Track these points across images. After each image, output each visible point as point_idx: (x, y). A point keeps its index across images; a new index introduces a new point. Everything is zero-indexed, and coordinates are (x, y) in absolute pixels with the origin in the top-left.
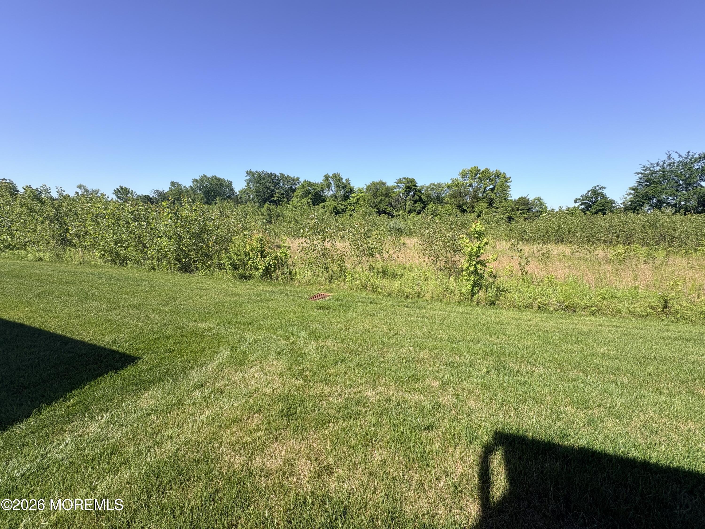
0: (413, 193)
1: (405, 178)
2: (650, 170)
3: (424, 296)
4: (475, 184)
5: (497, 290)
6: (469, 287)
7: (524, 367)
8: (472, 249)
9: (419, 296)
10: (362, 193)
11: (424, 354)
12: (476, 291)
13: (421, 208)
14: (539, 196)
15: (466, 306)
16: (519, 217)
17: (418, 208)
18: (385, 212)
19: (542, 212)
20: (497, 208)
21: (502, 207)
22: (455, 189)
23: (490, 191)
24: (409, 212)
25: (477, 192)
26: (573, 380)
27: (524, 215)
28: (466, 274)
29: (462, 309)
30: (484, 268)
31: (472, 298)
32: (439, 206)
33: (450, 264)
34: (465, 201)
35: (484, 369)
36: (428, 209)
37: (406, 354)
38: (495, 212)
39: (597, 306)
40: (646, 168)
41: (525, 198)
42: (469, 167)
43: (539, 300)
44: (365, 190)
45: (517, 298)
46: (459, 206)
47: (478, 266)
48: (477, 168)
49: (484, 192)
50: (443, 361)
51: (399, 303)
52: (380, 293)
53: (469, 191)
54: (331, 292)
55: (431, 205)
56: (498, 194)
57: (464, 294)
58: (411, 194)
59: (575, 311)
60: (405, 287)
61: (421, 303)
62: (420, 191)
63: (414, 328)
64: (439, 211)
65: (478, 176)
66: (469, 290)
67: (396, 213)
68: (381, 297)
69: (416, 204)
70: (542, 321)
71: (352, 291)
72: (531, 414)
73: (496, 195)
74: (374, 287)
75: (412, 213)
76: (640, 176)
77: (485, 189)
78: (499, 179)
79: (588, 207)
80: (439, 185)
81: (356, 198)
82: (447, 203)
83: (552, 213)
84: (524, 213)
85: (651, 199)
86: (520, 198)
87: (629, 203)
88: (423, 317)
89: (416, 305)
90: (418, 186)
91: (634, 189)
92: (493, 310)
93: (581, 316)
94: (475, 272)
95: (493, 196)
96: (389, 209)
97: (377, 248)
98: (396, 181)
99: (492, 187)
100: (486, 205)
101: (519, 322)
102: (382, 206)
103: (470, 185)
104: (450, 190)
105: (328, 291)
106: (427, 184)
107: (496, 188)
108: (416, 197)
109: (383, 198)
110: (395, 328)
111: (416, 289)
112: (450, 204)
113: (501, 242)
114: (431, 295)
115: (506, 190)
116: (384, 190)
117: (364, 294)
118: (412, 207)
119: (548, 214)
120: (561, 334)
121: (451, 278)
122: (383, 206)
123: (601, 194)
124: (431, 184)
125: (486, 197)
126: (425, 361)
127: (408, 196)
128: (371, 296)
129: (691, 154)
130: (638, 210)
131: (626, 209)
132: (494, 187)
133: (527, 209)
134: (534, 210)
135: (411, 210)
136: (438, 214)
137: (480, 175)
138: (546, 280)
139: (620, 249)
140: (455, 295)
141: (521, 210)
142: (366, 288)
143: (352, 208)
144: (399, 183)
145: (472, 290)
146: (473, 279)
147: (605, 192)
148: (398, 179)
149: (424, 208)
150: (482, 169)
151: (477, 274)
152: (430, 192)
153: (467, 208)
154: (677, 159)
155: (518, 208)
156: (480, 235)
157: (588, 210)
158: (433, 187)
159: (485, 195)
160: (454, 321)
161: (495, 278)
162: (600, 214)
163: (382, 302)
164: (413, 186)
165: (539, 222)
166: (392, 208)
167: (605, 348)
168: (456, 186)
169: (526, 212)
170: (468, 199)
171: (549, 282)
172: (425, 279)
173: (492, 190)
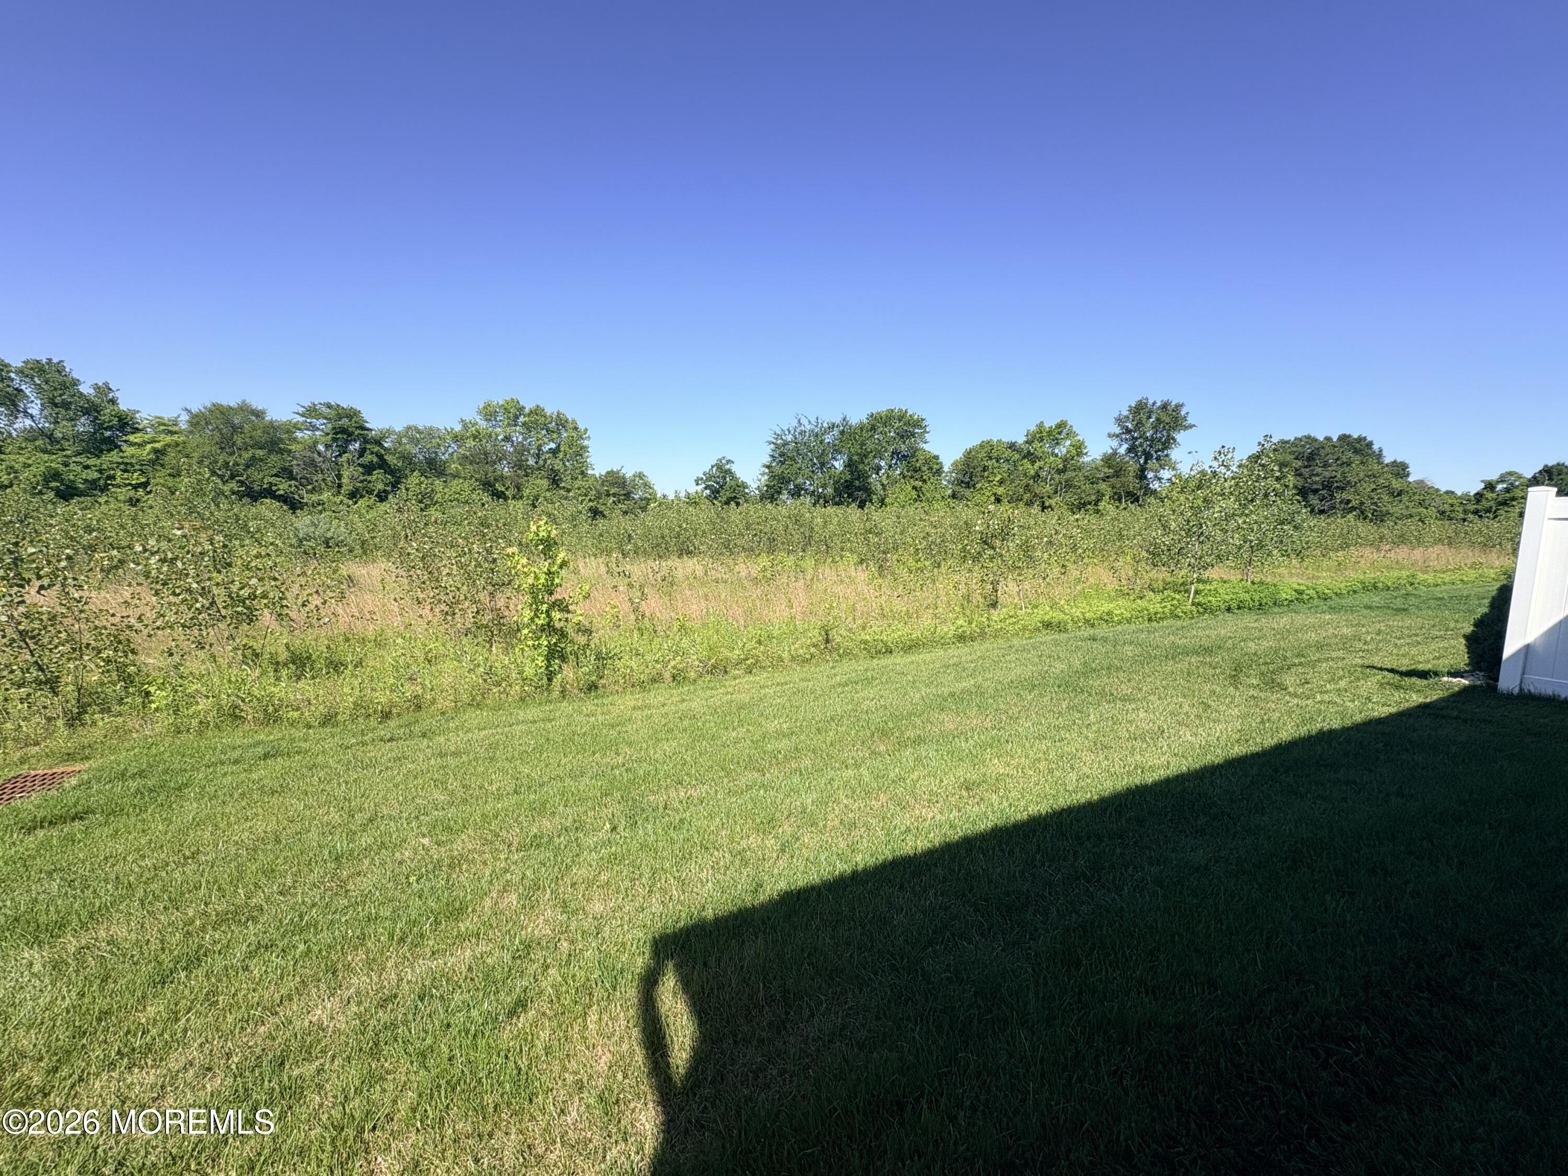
0: (357, 445)
1: (329, 406)
2: (782, 439)
3: (433, 701)
4: (518, 438)
5: (597, 659)
6: (541, 661)
7: (673, 794)
8: (537, 578)
9: (419, 707)
10: (172, 433)
11: (462, 844)
12: (557, 669)
13: (386, 485)
14: (641, 470)
15: (540, 704)
16: (612, 510)
17: (380, 486)
18: (270, 493)
19: (649, 499)
20: (569, 491)
21: (579, 489)
22: (470, 443)
23: (551, 455)
24: (354, 495)
25: (523, 455)
26: (749, 788)
27: (620, 506)
28: (530, 635)
29: (532, 712)
30: (566, 616)
31: (549, 685)
32: (438, 483)
33: (487, 618)
34: (499, 473)
35: (604, 825)
36: (407, 489)
37: (412, 861)
38: (566, 498)
39: (753, 657)
40: (778, 436)
41: (618, 472)
42: (499, 398)
43: (673, 663)
44: (183, 426)
45: (635, 668)
46: (488, 485)
47: (553, 614)
48: (518, 402)
49: (538, 456)
50: (515, 844)
51: (363, 735)
52: (292, 723)
53: (506, 451)
54: (88, 758)
55: (414, 480)
56: (568, 461)
57: (531, 680)
58: (351, 447)
59: (726, 672)
60: (373, 690)
61: (427, 721)
62: (378, 442)
63: (422, 788)
64: (439, 495)
65: (522, 419)
66: (541, 667)
67: (307, 498)
68: (299, 733)
69: (370, 474)
70: (683, 700)
71: (183, 736)
72: (703, 875)
73: (564, 464)
74: (271, 709)
75: (362, 497)
76: (772, 446)
77: (539, 448)
78: (566, 430)
79: (715, 493)
80: (430, 433)
81: (149, 447)
82: (455, 476)
83: (664, 503)
84: (619, 502)
85: (788, 482)
86: (608, 473)
87: (765, 488)
88: (442, 755)
89: (417, 729)
90: (371, 430)
91: (768, 467)
92: (596, 701)
93: (735, 679)
94: (549, 628)
95: (558, 465)
96: (283, 487)
97: (264, 596)
98: (301, 410)
99: (553, 445)
100: (545, 483)
101: (647, 712)
102: (257, 476)
103: (505, 437)
104: (459, 447)
105: (70, 757)
106: (399, 428)
107: (562, 449)
108: (368, 458)
109: (260, 453)
110: (366, 806)
111: (410, 690)
112: (465, 479)
113: (587, 560)
114: (452, 697)
115: (581, 455)
116: (259, 433)
117: (236, 737)
118: (362, 482)
119: (660, 505)
120: (716, 716)
121: (494, 649)
122: (261, 478)
123: (729, 472)
124: (409, 428)
125: (544, 466)
126: (470, 857)
127: (345, 452)
128: (258, 737)
129: (820, 421)
130: (776, 500)
131: (762, 498)
132: (558, 447)
133: (625, 495)
134: (636, 497)
135: (357, 490)
136: (437, 502)
137: (526, 419)
138: (676, 625)
139: (764, 561)
140: (510, 686)
141: (614, 495)
142: (237, 717)
143: (136, 478)
144: (313, 418)
145: (547, 667)
146: (546, 643)
147: (734, 468)
148: (307, 404)
149: (395, 485)
150: (529, 406)
151: (554, 630)
152: (407, 446)
153: (507, 489)
154: (809, 427)
155: (607, 491)
156: (548, 546)
157: (716, 498)
158: (413, 434)
159: (541, 462)
160: (520, 745)
161: (590, 635)
162: (733, 504)
163: (303, 745)
164: (357, 428)
165: (648, 519)
166: (293, 482)
167: (776, 722)
168: (475, 437)
169: (624, 500)
170: (506, 469)
171: (682, 626)
172: (429, 661)
173: (555, 452)
